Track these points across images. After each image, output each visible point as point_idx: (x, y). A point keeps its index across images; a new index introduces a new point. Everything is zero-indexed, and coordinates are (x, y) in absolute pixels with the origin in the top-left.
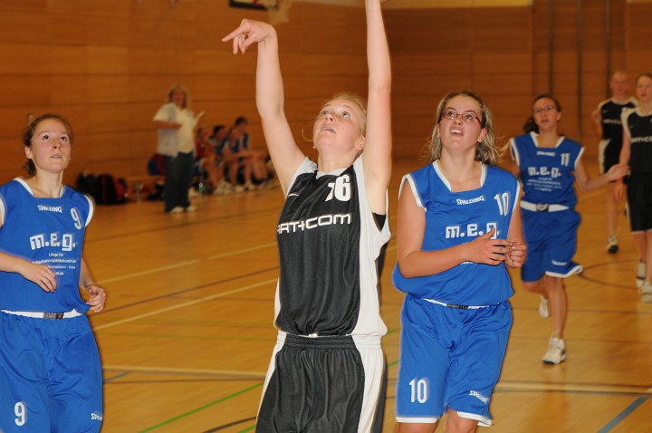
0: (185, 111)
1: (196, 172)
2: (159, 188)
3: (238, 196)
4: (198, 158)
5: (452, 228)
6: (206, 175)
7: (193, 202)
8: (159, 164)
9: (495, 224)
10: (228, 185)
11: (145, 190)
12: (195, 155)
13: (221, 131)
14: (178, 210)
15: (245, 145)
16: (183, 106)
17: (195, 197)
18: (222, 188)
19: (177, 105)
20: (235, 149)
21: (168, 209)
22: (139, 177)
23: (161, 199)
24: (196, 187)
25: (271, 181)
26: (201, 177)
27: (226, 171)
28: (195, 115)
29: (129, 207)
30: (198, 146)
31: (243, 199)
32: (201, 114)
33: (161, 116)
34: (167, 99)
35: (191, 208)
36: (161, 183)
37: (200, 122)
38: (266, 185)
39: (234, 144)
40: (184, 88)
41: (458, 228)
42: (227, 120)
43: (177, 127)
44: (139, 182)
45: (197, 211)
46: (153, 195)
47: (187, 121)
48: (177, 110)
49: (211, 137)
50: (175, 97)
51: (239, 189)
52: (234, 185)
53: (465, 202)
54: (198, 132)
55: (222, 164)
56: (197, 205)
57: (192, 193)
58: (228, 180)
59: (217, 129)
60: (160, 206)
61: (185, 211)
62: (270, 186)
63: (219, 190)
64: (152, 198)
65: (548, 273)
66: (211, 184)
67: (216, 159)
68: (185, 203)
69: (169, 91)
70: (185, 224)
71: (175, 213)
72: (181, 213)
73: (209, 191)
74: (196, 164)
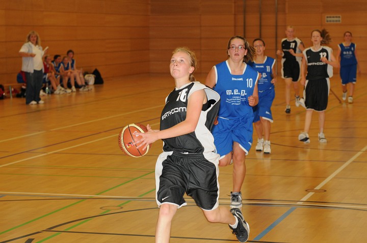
0: (37, 46)
1: (45, 82)
2: (23, 90)
3: (68, 95)
4: (45, 73)
5: (229, 91)
6: (50, 83)
7: (42, 98)
8: (23, 76)
9: (244, 91)
10: (63, 89)
11: (15, 91)
12: (43, 71)
13: (59, 58)
14: (34, 102)
15: (72, 66)
16: (37, 43)
17: (44, 95)
18: (59, 90)
19: (33, 43)
20: (67, 69)
21: (28, 103)
22: (12, 84)
23: (24, 97)
24: (44, 90)
25: (87, 86)
26: (47, 84)
27: (61, 81)
28: (43, 49)
29: (5, 101)
30: (45, 66)
31: (70, 97)
32: (47, 48)
33: (24, 49)
34: (27, 40)
35: (41, 102)
36: (24, 87)
37: (46, 53)
38: (84, 88)
39: (66, 66)
40: (36, 33)
41: (231, 91)
42: (62, 52)
43: (33, 56)
44: (12, 87)
45: (45, 103)
46: (19, 94)
47: (38, 52)
48: (33, 46)
49: (53, 62)
50: (31, 39)
51: (69, 91)
52: (66, 89)
53: (235, 79)
54: (45, 59)
55: (59, 76)
56: (45, 100)
57: (42, 93)
58: (62, 86)
59: (56, 57)
60: (24, 100)
61: (38, 103)
62: (86, 89)
63: (57, 92)
64: (18, 96)
65: (264, 118)
66: (53, 88)
67: (55, 74)
68: (38, 99)
69: (28, 35)
70: (38, 111)
71: (32, 104)
72: (35, 104)
73: (52, 92)
74: (45, 76)
